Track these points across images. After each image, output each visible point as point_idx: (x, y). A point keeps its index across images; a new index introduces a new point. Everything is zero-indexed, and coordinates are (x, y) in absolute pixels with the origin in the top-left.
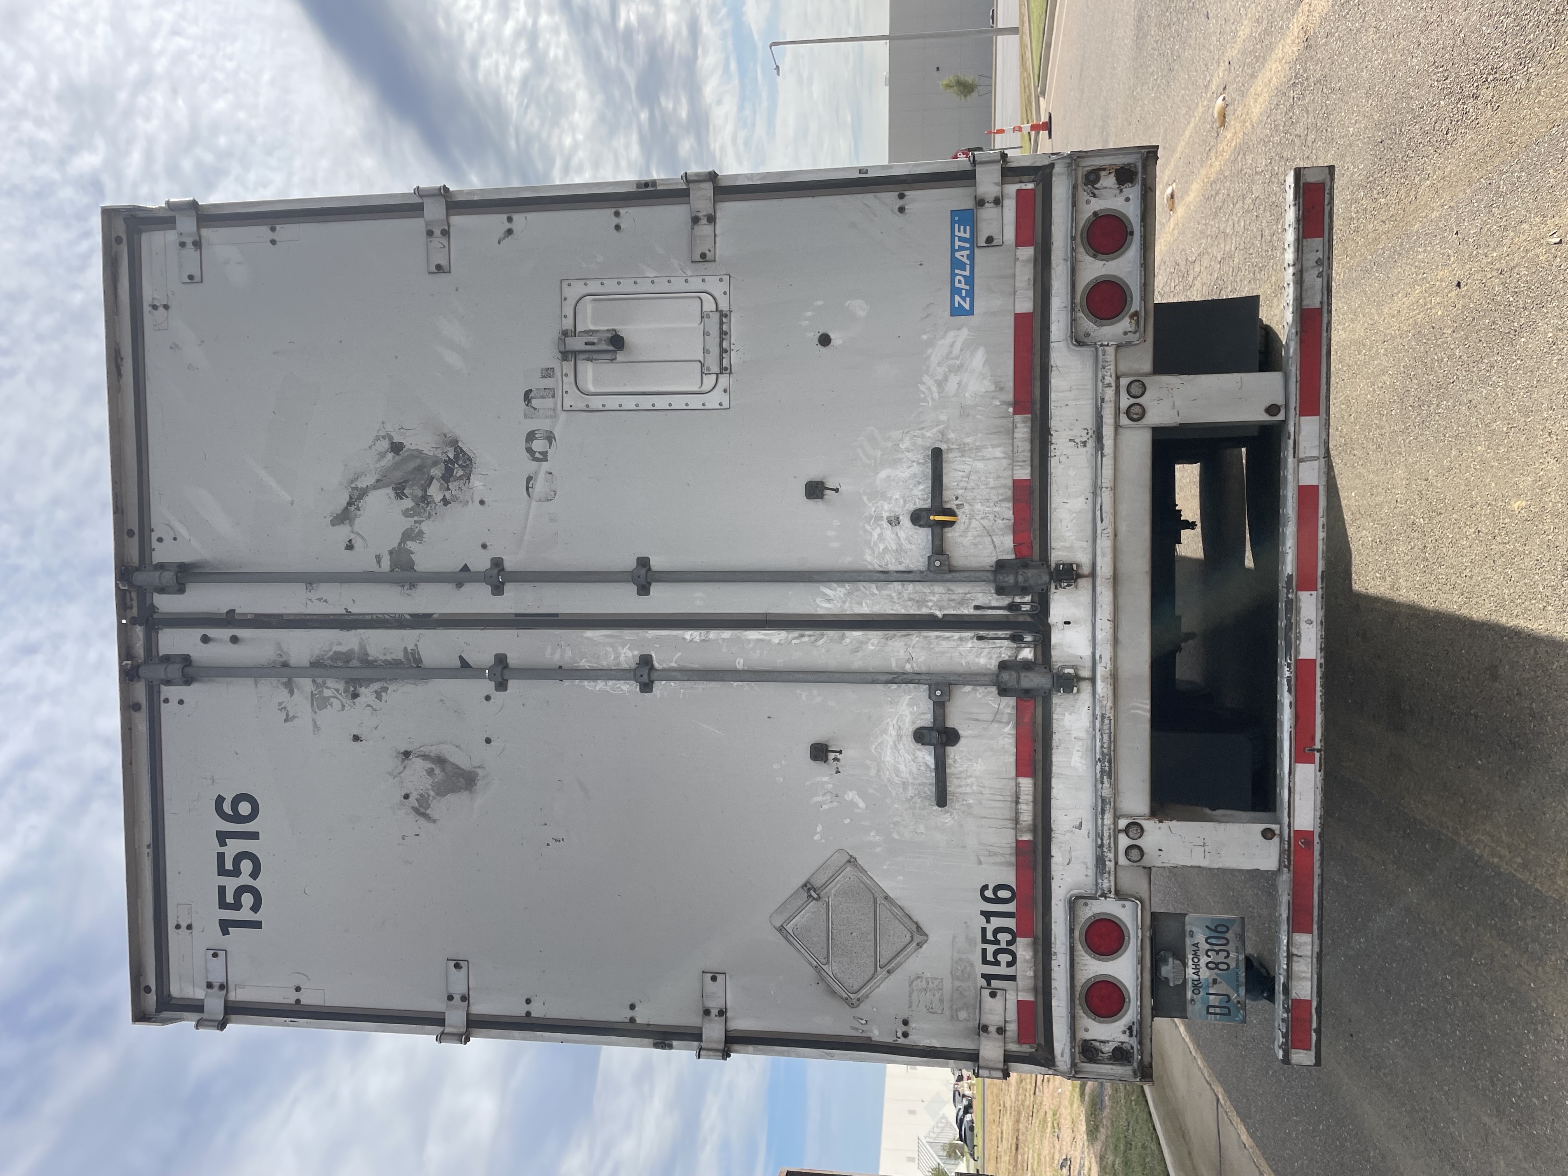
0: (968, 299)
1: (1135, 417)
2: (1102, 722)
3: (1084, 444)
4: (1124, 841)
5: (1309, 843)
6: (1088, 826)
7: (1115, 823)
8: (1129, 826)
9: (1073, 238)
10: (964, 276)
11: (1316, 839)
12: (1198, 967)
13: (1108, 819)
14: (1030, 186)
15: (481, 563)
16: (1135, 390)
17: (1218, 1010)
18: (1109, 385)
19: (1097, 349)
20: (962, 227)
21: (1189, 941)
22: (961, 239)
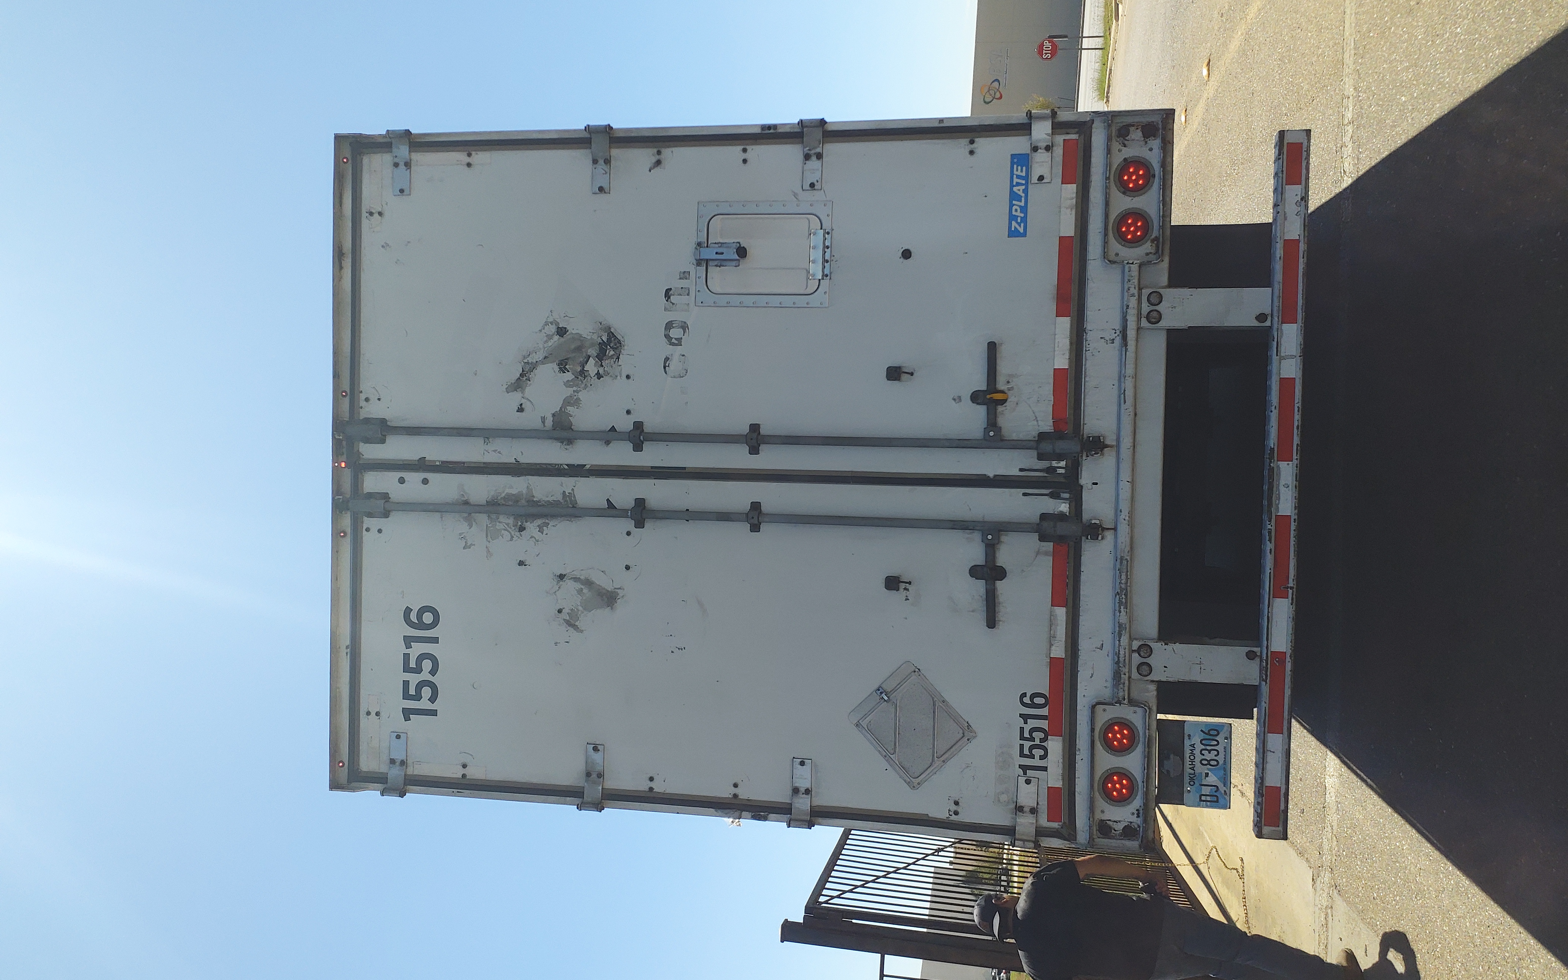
0: (1022, 225)
1: (1153, 320)
2: (1121, 563)
3: (1113, 341)
4: (1136, 659)
5: (1283, 662)
6: (1108, 647)
7: (1130, 645)
8: (1140, 647)
9: (1108, 178)
10: (1020, 206)
11: (1288, 659)
12: (1194, 763)
13: (1125, 640)
14: (1074, 137)
15: (625, 424)
16: (1154, 299)
17: (1208, 798)
18: (1133, 295)
19: (1124, 267)
20: (1019, 168)
21: (1187, 743)
22: (1018, 177)
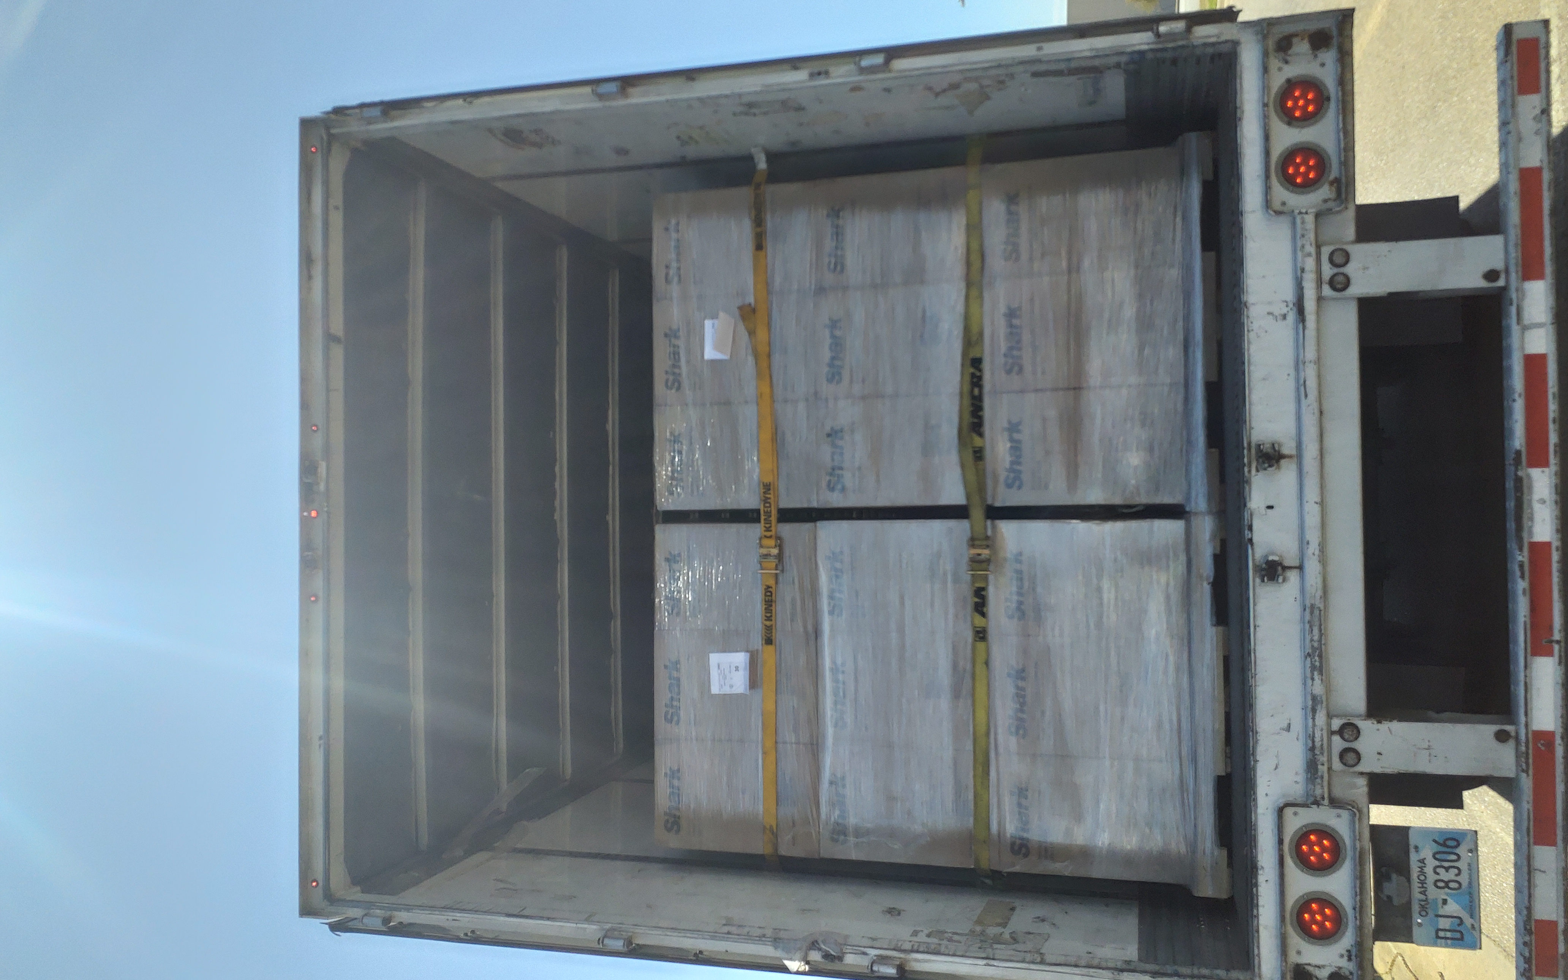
1: (1339, 286)
2: (1312, 613)
3: (1284, 317)
4: (1338, 743)
5: (1551, 746)
6: (1298, 726)
7: (1329, 725)
8: (1343, 726)
9: (1265, 105)
11: (1558, 741)
12: (1425, 885)
13: (1321, 718)
16: (1339, 259)
17: (1449, 934)
18: (1309, 255)
19: (1294, 218)
21: (1414, 857)
